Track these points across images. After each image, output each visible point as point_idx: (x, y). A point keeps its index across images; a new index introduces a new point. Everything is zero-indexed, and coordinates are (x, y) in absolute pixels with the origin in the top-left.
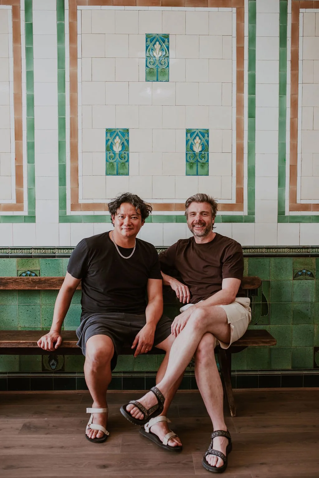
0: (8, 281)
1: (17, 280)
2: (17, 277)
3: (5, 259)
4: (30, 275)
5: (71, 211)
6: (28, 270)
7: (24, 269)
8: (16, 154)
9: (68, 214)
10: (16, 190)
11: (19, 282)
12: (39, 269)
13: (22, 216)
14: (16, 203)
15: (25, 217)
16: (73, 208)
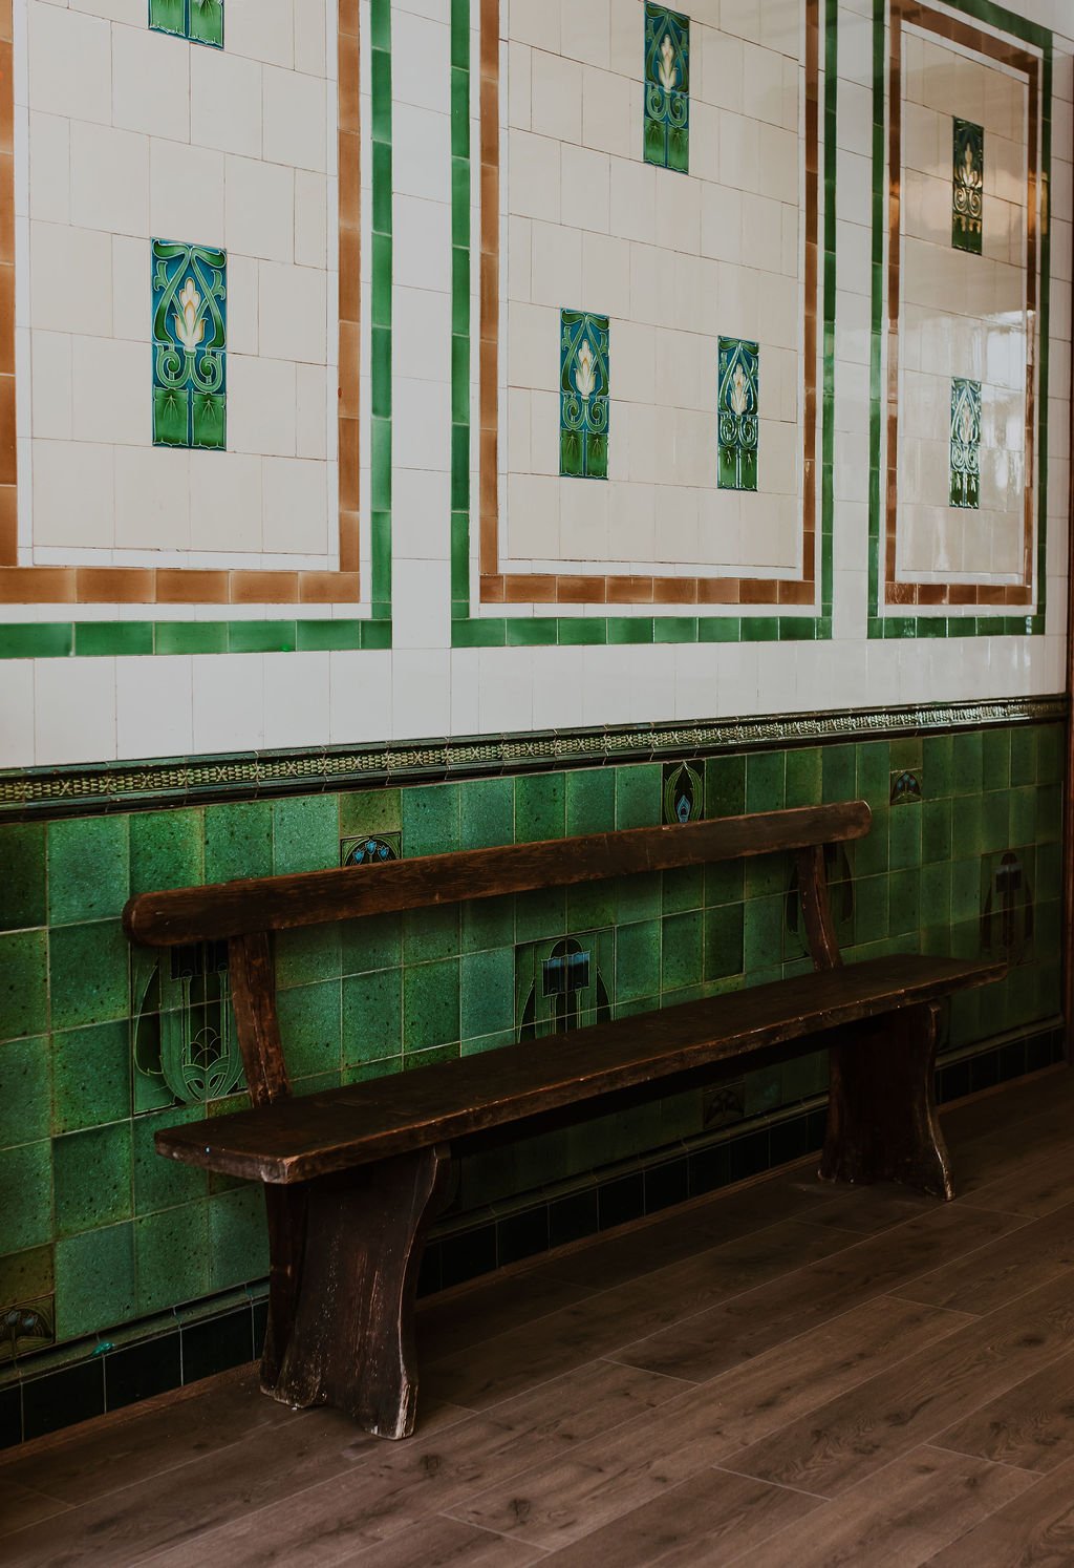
0: (359, 881)
1: (383, 876)
2: (340, 869)
3: (308, 798)
4: (376, 858)
5: (481, 602)
6: (371, 837)
7: (359, 834)
8: (340, 375)
9: (474, 614)
10: (341, 515)
11: (389, 883)
12: (399, 830)
13: (356, 622)
14: (341, 570)
15: (364, 623)
16: (487, 594)
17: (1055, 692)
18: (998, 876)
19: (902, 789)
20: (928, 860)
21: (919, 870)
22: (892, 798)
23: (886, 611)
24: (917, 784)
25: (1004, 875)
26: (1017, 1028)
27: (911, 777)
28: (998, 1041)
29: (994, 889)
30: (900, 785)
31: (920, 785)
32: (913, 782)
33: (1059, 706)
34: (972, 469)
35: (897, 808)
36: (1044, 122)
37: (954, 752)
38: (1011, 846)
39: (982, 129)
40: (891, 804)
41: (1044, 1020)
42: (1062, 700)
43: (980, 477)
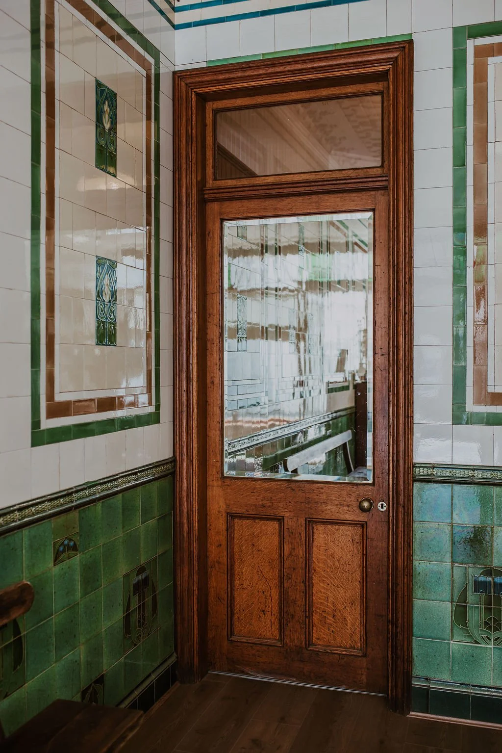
17: (167, 458)
18: (134, 584)
19: (64, 551)
20: (85, 593)
21: (78, 604)
22: (55, 561)
23: (46, 424)
24: (75, 544)
25: (138, 582)
26: (149, 675)
27: (70, 540)
28: (136, 693)
29: (132, 594)
30: (61, 549)
31: (78, 543)
32: (72, 544)
33: (169, 466)
34: (111, 319)
35: (58, 568)
36: (155, 105)
37: (102, 513)
38: (142, 562)
39: (116, 95)
40: (54, 565)
41: (165, 661)
42: (171, 462)
43: (117, 325)
